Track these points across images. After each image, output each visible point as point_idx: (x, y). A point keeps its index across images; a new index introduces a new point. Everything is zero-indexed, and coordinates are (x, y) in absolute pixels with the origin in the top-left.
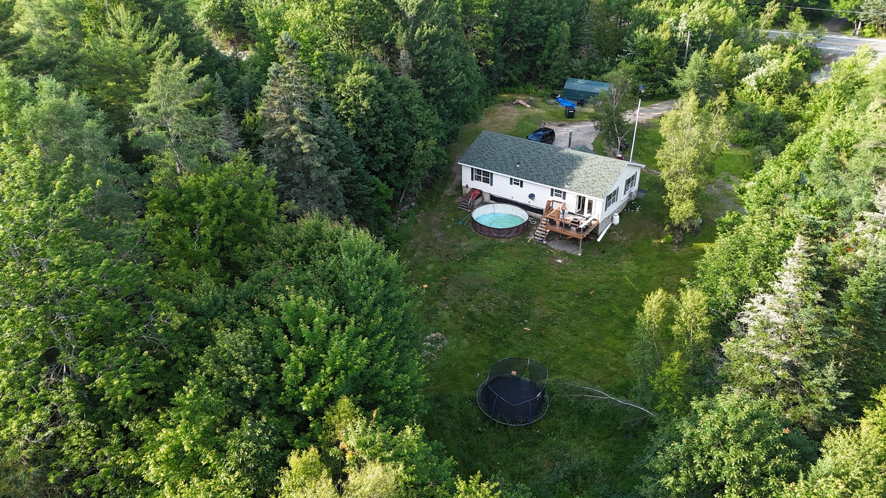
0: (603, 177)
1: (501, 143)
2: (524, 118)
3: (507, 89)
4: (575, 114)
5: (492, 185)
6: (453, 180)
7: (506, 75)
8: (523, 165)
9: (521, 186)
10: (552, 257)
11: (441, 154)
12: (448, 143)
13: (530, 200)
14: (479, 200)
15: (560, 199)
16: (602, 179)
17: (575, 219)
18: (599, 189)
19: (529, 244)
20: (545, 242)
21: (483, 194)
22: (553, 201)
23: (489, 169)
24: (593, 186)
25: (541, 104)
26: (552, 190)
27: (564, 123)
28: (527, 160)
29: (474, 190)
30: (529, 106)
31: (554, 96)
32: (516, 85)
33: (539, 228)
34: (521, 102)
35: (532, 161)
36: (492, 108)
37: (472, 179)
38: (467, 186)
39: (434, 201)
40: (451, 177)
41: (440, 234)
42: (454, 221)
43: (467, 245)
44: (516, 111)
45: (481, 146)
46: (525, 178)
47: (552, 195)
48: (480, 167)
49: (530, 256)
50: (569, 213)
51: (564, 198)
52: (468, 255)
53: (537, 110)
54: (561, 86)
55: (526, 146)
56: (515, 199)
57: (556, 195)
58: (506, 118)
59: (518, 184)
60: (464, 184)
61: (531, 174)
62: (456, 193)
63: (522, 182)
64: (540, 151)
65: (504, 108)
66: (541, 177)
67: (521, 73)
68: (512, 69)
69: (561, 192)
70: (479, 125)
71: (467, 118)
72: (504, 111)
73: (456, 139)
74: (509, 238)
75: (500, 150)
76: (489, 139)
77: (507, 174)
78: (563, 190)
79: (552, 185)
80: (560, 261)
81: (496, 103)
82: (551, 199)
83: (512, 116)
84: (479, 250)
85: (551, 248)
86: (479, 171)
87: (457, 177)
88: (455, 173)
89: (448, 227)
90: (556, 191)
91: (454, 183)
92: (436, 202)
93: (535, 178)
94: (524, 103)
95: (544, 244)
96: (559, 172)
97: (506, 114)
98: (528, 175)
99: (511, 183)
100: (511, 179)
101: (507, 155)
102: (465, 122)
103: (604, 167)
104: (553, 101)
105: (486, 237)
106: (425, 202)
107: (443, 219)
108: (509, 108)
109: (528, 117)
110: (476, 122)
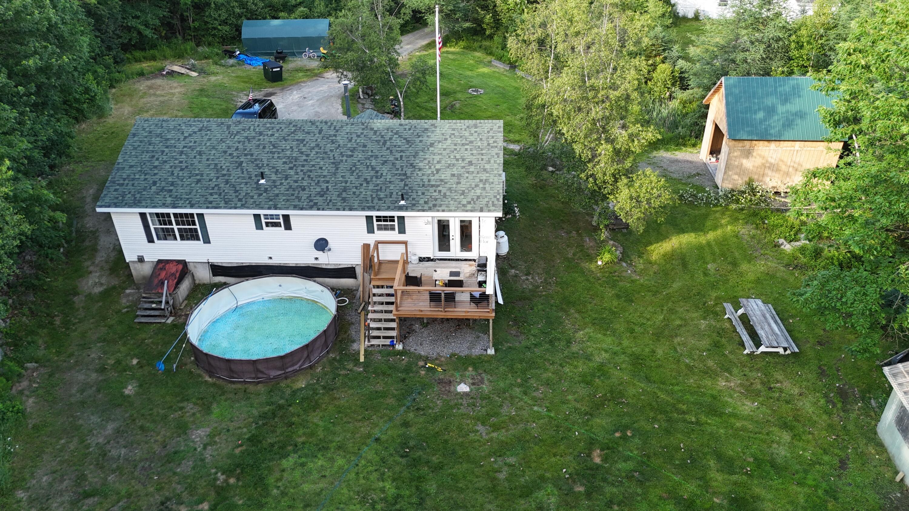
0: (470, 163)
1: (195, 137)
2: (196, 93)
3: (138, 54)
4: (285, 75)
5: (207, 241)
6: (94, 250)
7: (129, 29)
8: (274, 177)
9: (288, 227)
10: (441, 382)
11: (37, 200)
12: (52, 167)
13: (319, 254)
14: (185, 286)
15: (394, 235)
16: (472, 169)
17: (452, 274)
18: (478, 192)
19: (366, 365)
20: (399, 347)
21: (191, 267)
22: (378, 243)
23: (192, 206)
24: (462, 187)
25: (214, 68)
26: (369, 219)
27: (271, 90)
28: (279, 164)
29: (162, 264)
30: (194, 74)
31: (231, 55)
32: (154, 46)
33: (371, 316)
34: (176, 68)
35: (292, 162)
36: (125, 87)
37: (150, 240)
38: (141, 260)
39: (58, 321)
40: (87, 243)
41: (110, 427)
42: (140, 365)
43: (211, 436)
44: (175, 85)
45: (146, 157)
46: (295, 207)
47: (370, 230)
48: (164, 206)
49: (391, 401)
50: (421, 260)
51: (402, 230)
52: (228, 472)
53: (213, 78)
54: (234, 38)
55: (261, 134)
56: (277, 260)
57: (380, 228)
58: (161, 99)
59: (277, 225)
60: (130, 256)
61: (304, 195)
62: (115, 282)
63: (286, 218)
64: (300, 136)
65: (149, 83)
66: (333, 195)
67: (158, 22)
68: (137, 17)
69: (392, 219)
70: (110, 121)
71: (78, 110)
72: (150, 88)
73: (68, 156)
74: (311, 367)
75: (200, 153)
76: (160, 135)
77: (243, 207)
78: (396, 214)
79: (370, 208)
80: (463, 388)
81: (128, 77)
82: (371, 239)
83: (173, 94)
84: (254, 440)
85: (420, 357)
86: (163, 218)
87: (104, 241)
88: (94, 233)
89: (130, 390)
90: (379, 219)
91: (100, 257)
92: (66, 324)
93: (320, 200)
94: (183, 71)
95: (400, 353)
96: (368, 174)
97: (158, 92)
98: (299, 199)
99: (259, 226)
100: (257, 217)
101: (224, 163)
102: (76, 119)
103: (459, 141)
104: (232, 61)
105: (251, 388)
106: (32, 333)
107: (102, 370)
108: (159, 81)
109: (202, 90)
110: (100, 117)
